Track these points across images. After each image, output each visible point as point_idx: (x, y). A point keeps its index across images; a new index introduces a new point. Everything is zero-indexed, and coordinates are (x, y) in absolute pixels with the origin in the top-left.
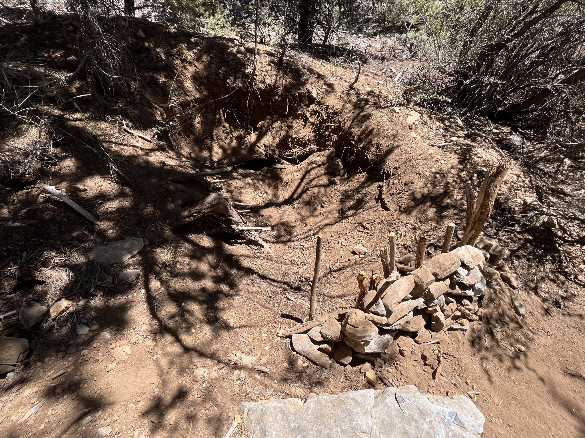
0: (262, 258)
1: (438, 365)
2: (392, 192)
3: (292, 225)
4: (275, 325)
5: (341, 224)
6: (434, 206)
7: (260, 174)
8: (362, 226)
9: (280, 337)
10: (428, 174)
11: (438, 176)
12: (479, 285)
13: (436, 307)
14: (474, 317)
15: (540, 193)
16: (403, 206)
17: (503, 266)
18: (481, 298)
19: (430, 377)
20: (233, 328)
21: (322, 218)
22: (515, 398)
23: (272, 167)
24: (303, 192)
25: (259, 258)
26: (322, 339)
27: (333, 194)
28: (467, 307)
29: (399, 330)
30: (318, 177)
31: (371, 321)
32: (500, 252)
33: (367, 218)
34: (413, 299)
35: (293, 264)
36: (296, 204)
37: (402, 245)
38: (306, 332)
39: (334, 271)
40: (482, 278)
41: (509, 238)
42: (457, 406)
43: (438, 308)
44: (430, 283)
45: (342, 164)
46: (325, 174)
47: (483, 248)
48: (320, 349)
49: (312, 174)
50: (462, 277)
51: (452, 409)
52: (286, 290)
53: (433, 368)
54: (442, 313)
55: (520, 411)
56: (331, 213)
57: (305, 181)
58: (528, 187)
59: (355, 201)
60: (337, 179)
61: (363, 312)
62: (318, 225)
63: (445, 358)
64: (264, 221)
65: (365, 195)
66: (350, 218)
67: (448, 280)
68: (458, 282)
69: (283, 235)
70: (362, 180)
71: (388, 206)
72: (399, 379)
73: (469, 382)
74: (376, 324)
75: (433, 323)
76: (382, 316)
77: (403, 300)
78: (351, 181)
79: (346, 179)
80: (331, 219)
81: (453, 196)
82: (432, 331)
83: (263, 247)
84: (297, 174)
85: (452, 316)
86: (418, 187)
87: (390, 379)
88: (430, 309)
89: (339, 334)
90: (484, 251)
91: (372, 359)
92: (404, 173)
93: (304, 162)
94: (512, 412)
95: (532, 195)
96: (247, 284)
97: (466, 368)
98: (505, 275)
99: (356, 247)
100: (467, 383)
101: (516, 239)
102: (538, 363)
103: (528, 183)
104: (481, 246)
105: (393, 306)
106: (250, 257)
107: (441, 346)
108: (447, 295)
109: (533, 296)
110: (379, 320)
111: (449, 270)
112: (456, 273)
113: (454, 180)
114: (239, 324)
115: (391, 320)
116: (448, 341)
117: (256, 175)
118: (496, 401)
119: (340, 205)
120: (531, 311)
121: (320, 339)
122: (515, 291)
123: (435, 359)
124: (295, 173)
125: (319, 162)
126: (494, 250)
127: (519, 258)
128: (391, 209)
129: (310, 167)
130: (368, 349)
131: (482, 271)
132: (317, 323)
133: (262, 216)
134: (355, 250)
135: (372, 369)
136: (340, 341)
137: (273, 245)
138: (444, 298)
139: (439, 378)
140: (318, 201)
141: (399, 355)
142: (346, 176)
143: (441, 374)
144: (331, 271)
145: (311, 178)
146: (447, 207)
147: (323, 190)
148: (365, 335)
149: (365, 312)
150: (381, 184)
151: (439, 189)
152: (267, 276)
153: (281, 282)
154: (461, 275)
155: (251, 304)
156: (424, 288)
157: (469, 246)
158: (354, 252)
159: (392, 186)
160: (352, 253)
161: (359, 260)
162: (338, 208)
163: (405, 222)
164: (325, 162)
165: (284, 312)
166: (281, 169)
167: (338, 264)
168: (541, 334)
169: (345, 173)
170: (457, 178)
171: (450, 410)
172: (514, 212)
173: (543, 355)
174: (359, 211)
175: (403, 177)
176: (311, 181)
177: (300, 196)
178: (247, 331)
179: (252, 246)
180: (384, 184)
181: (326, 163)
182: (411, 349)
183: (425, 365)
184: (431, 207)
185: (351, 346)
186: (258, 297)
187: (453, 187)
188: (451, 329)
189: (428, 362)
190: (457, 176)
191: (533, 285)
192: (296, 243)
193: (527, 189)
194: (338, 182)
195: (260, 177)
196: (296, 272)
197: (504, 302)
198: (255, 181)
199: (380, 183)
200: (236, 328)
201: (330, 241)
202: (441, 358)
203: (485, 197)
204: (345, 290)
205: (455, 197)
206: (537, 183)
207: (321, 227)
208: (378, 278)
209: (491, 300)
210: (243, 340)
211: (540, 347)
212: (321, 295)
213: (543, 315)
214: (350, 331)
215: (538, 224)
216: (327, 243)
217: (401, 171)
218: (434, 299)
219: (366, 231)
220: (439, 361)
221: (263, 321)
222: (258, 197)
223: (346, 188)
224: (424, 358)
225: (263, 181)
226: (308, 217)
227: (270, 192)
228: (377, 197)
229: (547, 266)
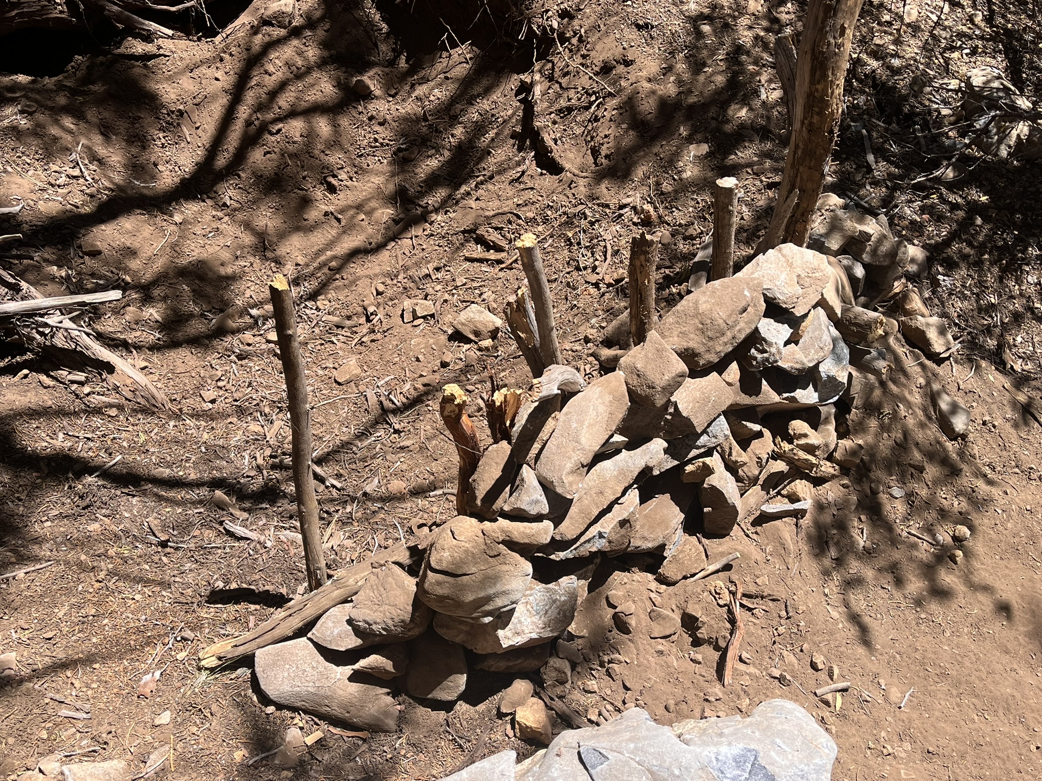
0: (113, 412)
1: (731, 634)
2: (563, 103)
3: (223, 271)
4: (188, 634)
5: (406, 242)
6: (699, 136)
7: (60, 87)
8: (480, 240)
9: (212, 670)
10: (676, 25)
11: (706, 28)
12: (827, 368)
13: (707, 460)
14: (827, 468)
15: (1016, 52)
16: (604, 151)
17: (904, 296)
18: (843, 407)
19: (712, 674)
20: (21, 681)
21: (334, 232)
22: (944, 675)
23: (105, 53)
24: (251, 140)
25: (97, 411)
26: (359, 642)
27: (363, 137)
28: (802, 441)
29: (600, 553)
30: (299, 76)
31: (504, 542)
32: (893, 254)
33: (493, 207)
34: (631, 446)
35: (241, 412)
36: (230, 193)
37: (609, 285)
38: (301, 632)
39: (397, 411)
40: (834, 340)
41: (923, 210)
42: (757, 734)
43: (715, 461)
44: (675, 384)
45: (384, 19)
46: (322, 64)
47: (843, 251)
48: (355, 677)
49: (271, 68)
50: (773, 350)
51: (741, 746)
52: (221, 506)
53: (717, 648)
54: (729, 475)
55: (958, 705)
56: (367, 208)
57: (250, 97)
58: (982, 38)
59: (447, 153)
60: (371, 80)
61: (474, 521)
62: (323, 258)
63: (750, 609)
64: (104, 271)
65: (480, 128)
66: (434, 217)
67: (734, 366)
68: (766, 368)
69: (191, 316)
70: (461, 71)
71: (555, 155)
72: (620, 705)
73: (819, 660)
74: (524, 550)
75: (706, 510)
76: (539, 518)
77: (599, 457)
78: (425, 80)
79: (403, 77)
80: (370, 230)
81: (756, 93)
82: (708, 536)
83: (110, 368)
84: (211, 72)
85: (762, 477)
86: (644, 73)
87: (590, 711)
88: (689, 468)
89: (410, 608)
90: (846, 261)
91: (531, 664)
92: (596, 28)
93: (238, 22)
94: (937, 713)
95: (994, 62)
96: (62, 517)
97: (809, 623)
98: (913, 324)
99: (463, 316)
100: (814, 666)
101: (944, 208)
102: (1005, 562)
103: (983, 24)
104: (834, 244)
105: (567, 479)
106: (61, 413)
107: (735, 577)
108: (734, 414)
109: (993, 376)
110: (528, 536)
111: (729, 334)
112: (755, 338)
113: (757, 38)
114: (41, 663)
115: (569, 528)
116: (757, 555)
117: (39, 92)
118: (895, 694)
119: (393, 175)
120: (987, 418)
121: (352, 642)
122: (941, 370)
123: (719, 618)
124: (203, 69)
125: (291, 16)
126: (874, 252)
127: (950, 266)
128: (567, 166)
129: (258, 39)
130: (508, 638)
131: (838, 323)
132: (337, 594)
133: (95, 253)
134: (460, 327)
135: (536, 694)
136: (416, 632)
137: (156, 358)
138: (726, 426)
139: (734, 669)
140: (311, 168)
141: (615, 631)
142: (403, 63)
143: (741, 660)
144: (384, 411)
145: (270, 82)
146: (742, 135)
147: (323, 126)
148: (491, 591)
149: (481, 519)
150: (526, 78)
151: (712, 75)
152: (142, 471)
153: (198, 484)
154: (770, 344)
155: (89, 585)
156: (659, 401)
157: (789, 248)
158: (458, 337)
159: (564, 81)
160: (451, 338)
161: (479, 360)
162: (391, 188)
163: (613, 202)
164: (318, 14)
165: (220, 584)
166: (147, 57)
167: (408, 386)
168: (1013, 480)
169: (397, 54)
170: (767, 30)
171: (737, 749)
172: (939, 121)
173: (1016, 540)
174: (464, 189)
175: (595, 44)
176: (274, 94)
177: (240, 156)
178: (78, 679)
179: (63, 373)
180: (537, 77)
181: (322, 19)
182: (649, 605)
183: (697, 643)
184: (690, 140)
185: (458, 640)
186: (111, 552)
187: (756, 63)
188: (763, 519)
189: (703, 633)
190: (765, 23)
191: (992, 343)
192: (248, 336)
193: (980, 43)
194: (375, 87)
195: (62, 100)
196: (258, 440)
197: (909, 405)
198: (41, 117)
199: (522, 77)
200: (30, 679)
201: (371, 309)
202: (737, 610)
203: (813, 71)
204: (435, 467)
205: (763, 97)
206: (1008, 21)
207: (334, 264)
208: (511, 400)
209: (871, 409)
210: (65, 712)
211: (1009, 516)
212: (353, 499)
213: (1016, 426)
214: (440, 591)
215: (1004, 152)
216: (363, 320)
217: (587, 23)
218: (699, 436)
219: (492, 255)
220: (732, 621)
221: (139, 631)
222: (62, 180)
223: (409, 107)
224: (690, 623)
225: (78, 115)
226: (282, 235)
227: (115, 156)
228: (518, 129)
229: (1030, 279)
